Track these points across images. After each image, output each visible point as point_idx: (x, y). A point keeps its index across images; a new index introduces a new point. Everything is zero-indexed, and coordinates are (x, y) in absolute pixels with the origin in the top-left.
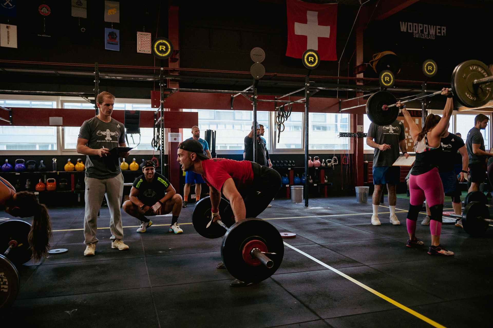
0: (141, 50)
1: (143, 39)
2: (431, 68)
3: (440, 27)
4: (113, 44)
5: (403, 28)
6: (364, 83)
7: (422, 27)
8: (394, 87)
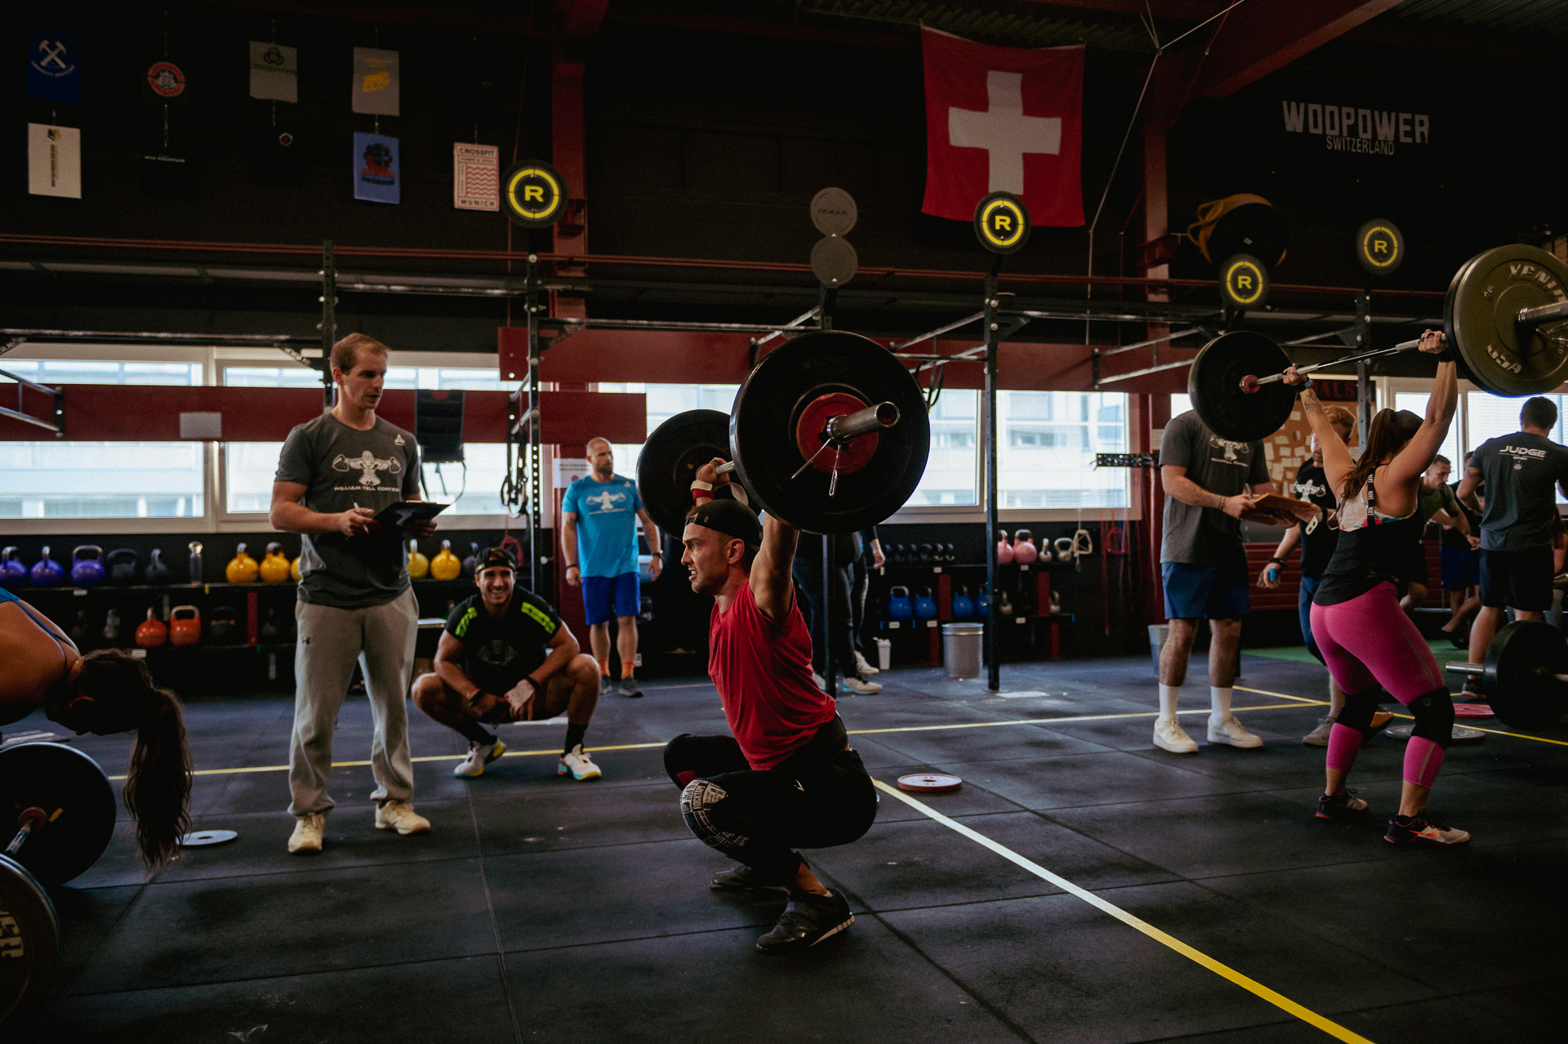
0: (467, 199)
1: (474, 166)
2: (1383, 248)
3: (1409, 116)
4: (378, 182)
5: (1294, 122)
6: (1170, 294)
7: (1353, 116)
8: (1269, 307)
